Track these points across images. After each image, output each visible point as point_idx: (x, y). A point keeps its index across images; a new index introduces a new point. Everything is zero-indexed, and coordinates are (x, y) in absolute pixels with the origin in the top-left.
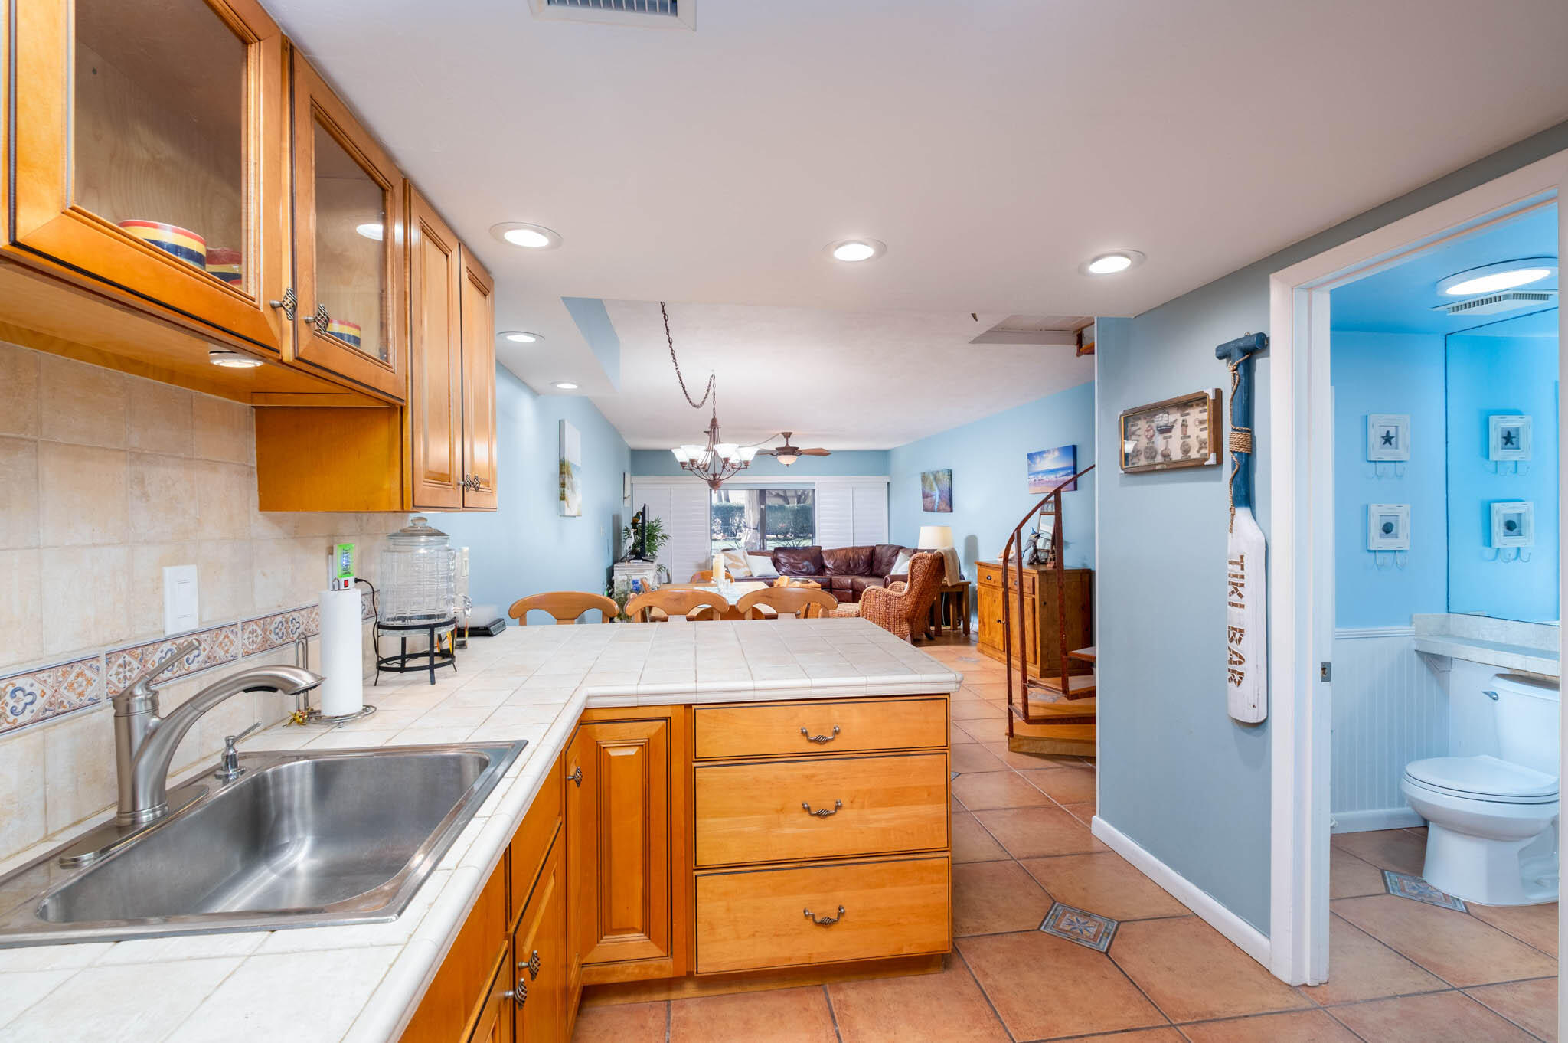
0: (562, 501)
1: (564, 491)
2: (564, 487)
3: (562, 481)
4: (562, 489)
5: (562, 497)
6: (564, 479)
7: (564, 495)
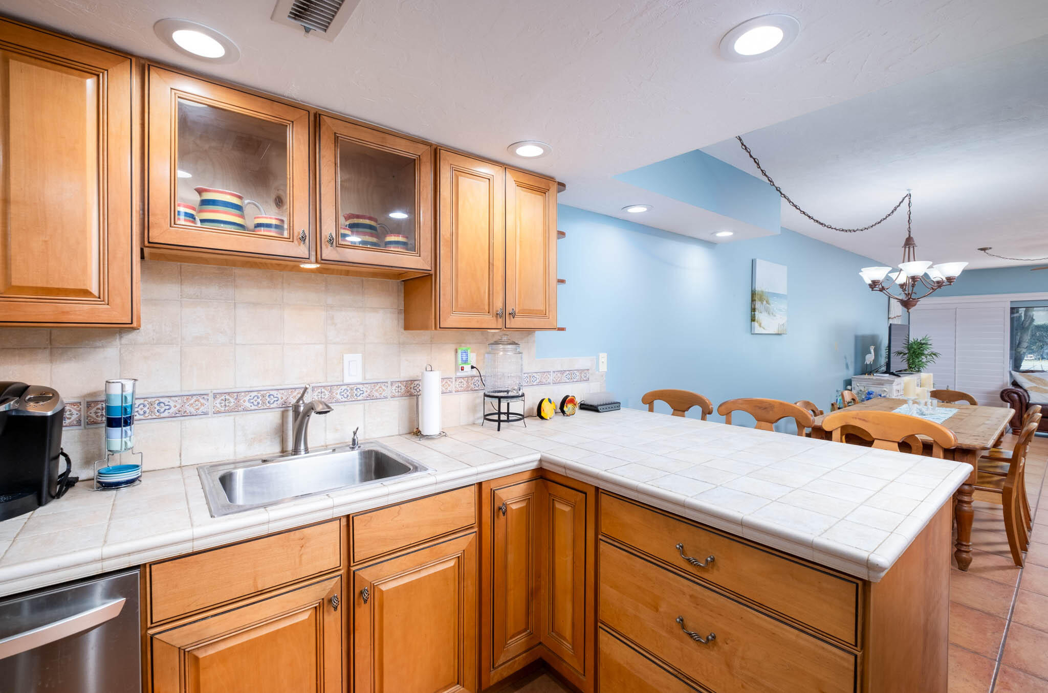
0: (752, 322)
1: (754, 314)
2: (754, 311)
3: (753, 307)
4: (753, 313)
5: (753, 319)
6: (755, 305)
7: (754, 317)
